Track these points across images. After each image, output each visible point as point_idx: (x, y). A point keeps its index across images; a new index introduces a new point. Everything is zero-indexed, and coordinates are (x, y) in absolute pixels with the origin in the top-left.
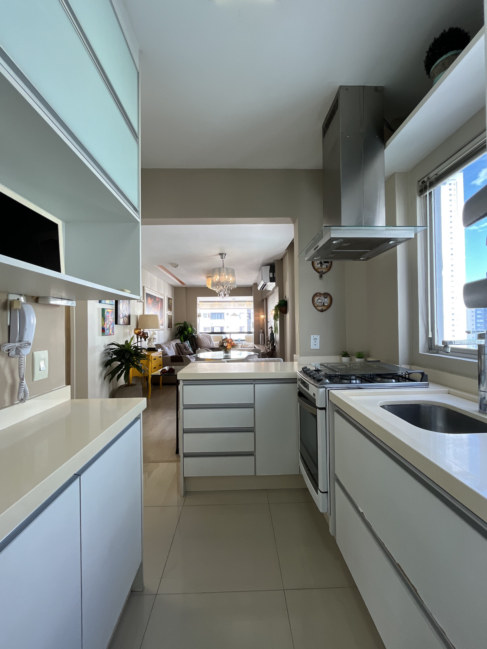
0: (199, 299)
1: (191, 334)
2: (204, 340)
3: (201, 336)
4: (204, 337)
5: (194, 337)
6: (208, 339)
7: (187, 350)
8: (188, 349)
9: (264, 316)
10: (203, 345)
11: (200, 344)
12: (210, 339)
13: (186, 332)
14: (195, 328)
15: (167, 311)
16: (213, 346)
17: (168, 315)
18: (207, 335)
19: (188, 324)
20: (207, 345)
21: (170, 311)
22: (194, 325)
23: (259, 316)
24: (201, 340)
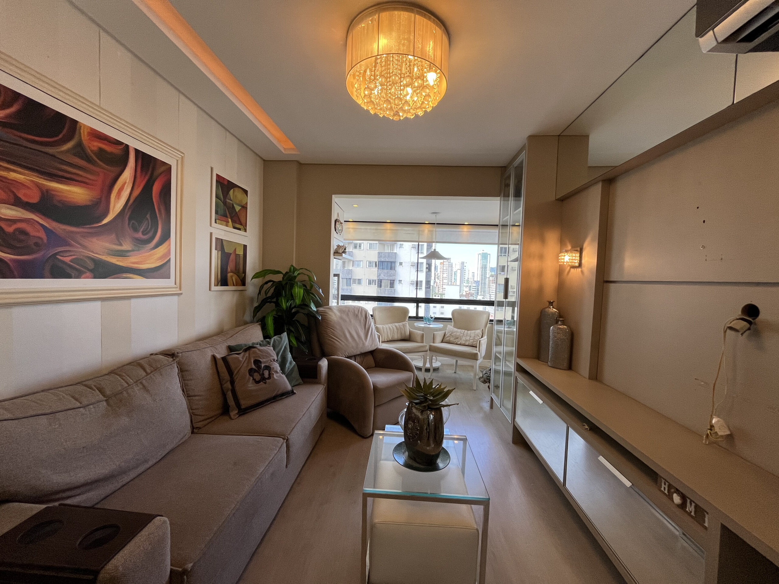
0: (339, 205)
2: (345, 329)
3: (338, 314)
6: (361, 322)
7: (263, 379)
9: (578, 255)
10: (343, 343)
11: (332, 341)
12: (364, 323)
13: (283, 300)
14: (320, 288)
15: (211, 225)
16: (373, 343)
17: (217, 239)
18: (357, 310)
19: (299, 274)
20: (354, 344)
21: (235, 228)
22: (315, 279)
23: (541, 257)
24: (338, 327)
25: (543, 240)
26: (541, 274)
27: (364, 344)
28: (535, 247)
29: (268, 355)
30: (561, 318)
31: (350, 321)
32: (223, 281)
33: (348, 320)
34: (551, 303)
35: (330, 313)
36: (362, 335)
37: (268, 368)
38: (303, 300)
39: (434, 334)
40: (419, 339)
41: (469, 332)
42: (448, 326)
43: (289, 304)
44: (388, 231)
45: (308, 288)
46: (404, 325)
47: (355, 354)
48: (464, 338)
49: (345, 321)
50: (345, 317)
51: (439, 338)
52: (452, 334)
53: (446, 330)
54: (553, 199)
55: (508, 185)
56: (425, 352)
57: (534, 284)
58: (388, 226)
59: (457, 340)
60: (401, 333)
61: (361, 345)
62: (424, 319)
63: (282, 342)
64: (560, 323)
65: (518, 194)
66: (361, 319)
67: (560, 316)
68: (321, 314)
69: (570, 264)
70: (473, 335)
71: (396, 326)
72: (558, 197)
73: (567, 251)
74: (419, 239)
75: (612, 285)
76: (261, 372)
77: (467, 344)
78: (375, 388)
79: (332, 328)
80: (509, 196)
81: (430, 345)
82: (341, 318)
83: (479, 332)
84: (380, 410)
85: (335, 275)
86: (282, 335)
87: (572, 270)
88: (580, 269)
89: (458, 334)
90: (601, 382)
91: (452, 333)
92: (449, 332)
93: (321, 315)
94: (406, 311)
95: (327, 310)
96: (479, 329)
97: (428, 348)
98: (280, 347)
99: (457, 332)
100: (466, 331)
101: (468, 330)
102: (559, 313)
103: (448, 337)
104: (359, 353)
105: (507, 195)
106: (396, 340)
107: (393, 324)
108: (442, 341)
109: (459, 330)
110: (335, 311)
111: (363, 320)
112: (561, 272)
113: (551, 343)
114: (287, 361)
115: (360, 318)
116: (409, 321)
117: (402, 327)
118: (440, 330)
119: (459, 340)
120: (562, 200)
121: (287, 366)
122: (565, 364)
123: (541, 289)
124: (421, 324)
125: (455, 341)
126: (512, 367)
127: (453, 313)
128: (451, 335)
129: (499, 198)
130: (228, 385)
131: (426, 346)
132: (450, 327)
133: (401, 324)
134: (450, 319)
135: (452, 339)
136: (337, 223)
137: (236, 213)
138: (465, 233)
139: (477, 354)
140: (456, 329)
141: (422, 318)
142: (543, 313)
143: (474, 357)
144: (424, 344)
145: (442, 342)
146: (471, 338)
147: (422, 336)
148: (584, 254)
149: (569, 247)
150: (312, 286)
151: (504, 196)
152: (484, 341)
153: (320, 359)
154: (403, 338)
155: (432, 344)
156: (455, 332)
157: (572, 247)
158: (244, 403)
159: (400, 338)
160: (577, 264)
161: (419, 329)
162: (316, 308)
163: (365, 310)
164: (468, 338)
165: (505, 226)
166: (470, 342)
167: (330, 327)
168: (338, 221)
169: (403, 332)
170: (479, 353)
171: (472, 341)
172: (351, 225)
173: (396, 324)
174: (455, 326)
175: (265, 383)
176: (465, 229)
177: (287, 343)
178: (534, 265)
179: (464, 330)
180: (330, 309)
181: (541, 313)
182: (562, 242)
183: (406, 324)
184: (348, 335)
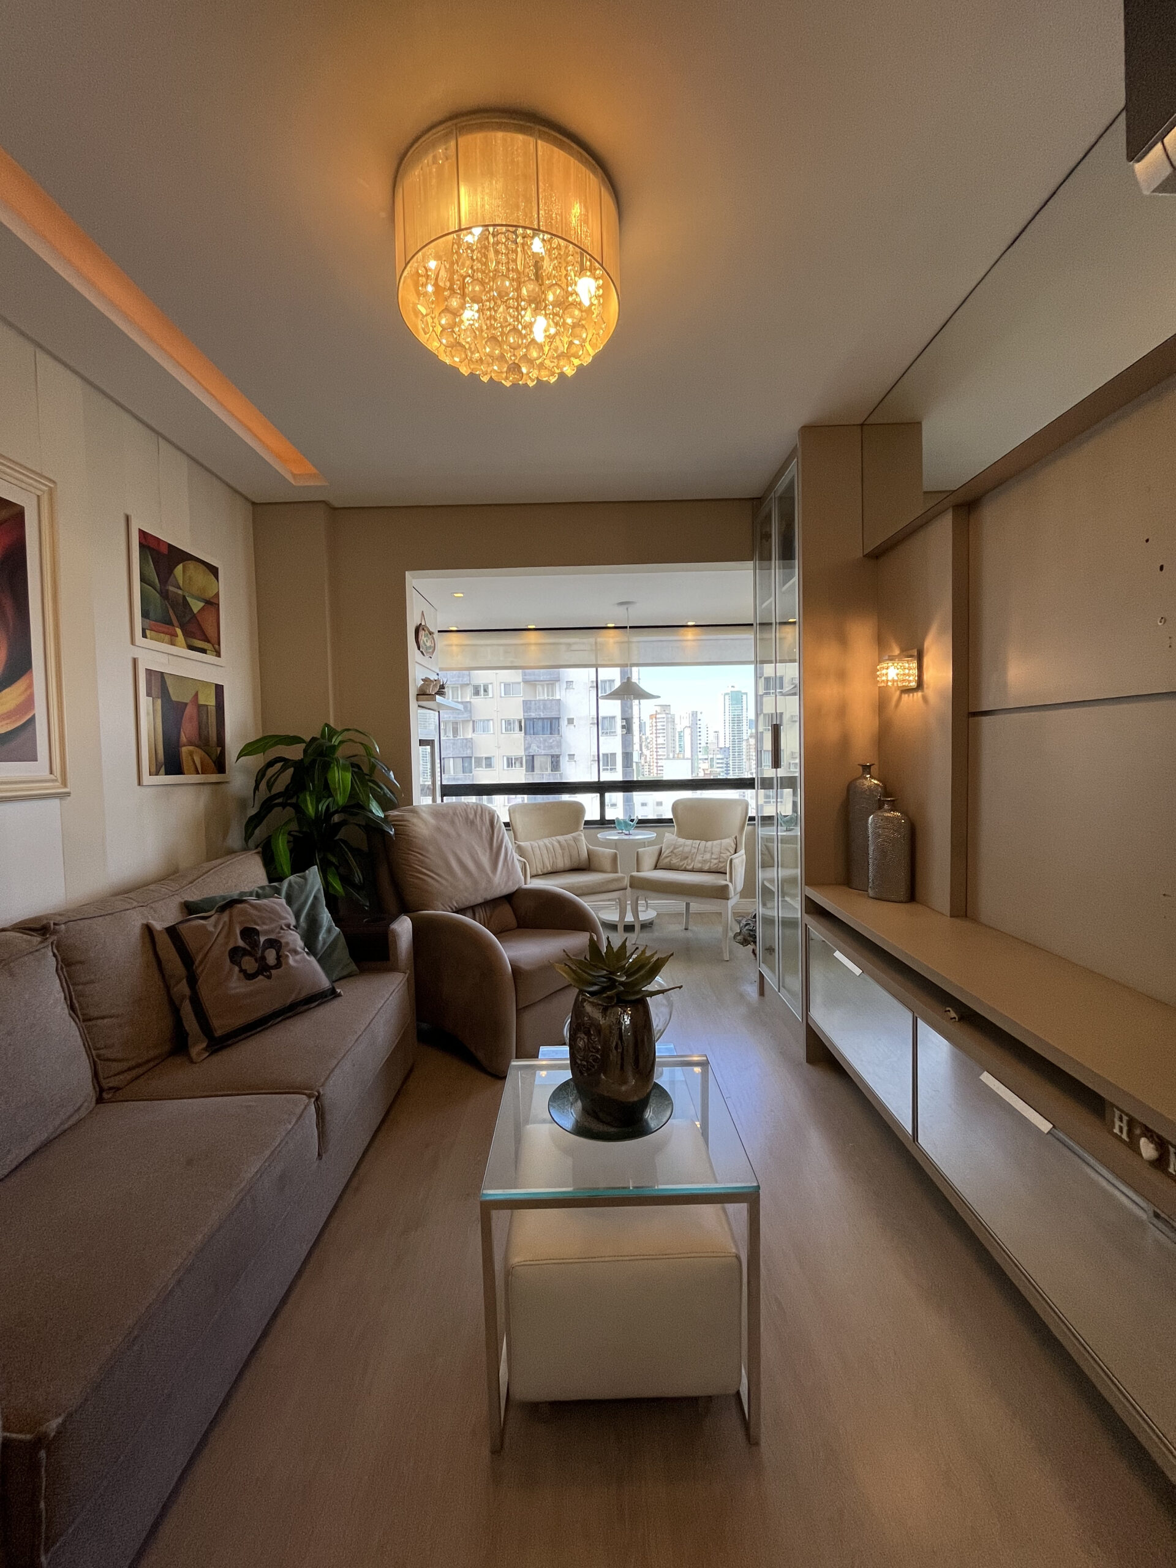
0: (422, 592)
2: (447, 850)
3: (431, 821)
7: (264, 969)
9: (915, 665)
10: (444, 882)
11: (420, 878)
12: (488, 838)
13: (308, 798)
14: (389, 770)
15: (133, 642)
16: (509, 878)
17: (149, 672)
18: (473, 812)
19: (341, 742)
20: (469, 883)
21: (191, 648)
22: (378, 750)
23: (842, 676)
24: (431, 848)
25: (843, 640)
26: (842, 711)
27: (490, 881)
28: (828, 656)
29: (274, 915)
30: (889, 796)
31: (459, 835)
32: (171, 764)
33: (452, 832)
34: (866, 769)
35: (415, 820)
36: (485, 860)
37: (275, 944)
38: (353, 795)
39: (638, 853)
40: (607, 865)
41: (710, 843)
42: (667, 834)
43: (324, 808)
44: (533, 648)
45: (366, 770)
46: (575, 840)
47: (472, 904)
48: (699, 858)
49: (448, 835)
50: (446, 826)
51: (648, 861)
52: (675, 851)
53: (662, 843)
54: (859, 554)
55: (767, 536)
56: (621, 892)
57: (832, 732)
58: (532, 637)
59: (686, 862)
60: (571, 856)
61: (483, 884)
62: (616, 825)
63: (308, 887)
64: (886, 806)
65: (787, 554)
66: (482, 828)
67: (886, 792)
68: (393, 823)
69: (900, 684)
70: (716, 850)
71: (559, 842)
72: (866, 552)
73: (892, 659)
74: (596, 660)
75: (985, 720)
76: (259, 954)
77: (706, 868)
78: (516, 971)
79: (422, 852)
80: (770, 559)
81: (632, 877)
82: (439, 829)
84: (529, 1017)
85: (422, 743)
86: (307, 871)
87: (905, 697)
88: (920, 694)
89: (687, 849)
90: (975, 920)
91: (675, 848)
92: (668, 848)
93: (394, 825)
94: (579, 809)
95: (408, 816)
96: (729, 837)
97: (626, 882)
98: (303, 898)
99: (685, 845)
100: (703, 843)
101: (707, 841)
102: (885, 788)
103: (667, 857)
104: (480, 900)
105: (765, 557)
106: (562, 870)
107: (553, 838)
108: (656, 866)
109: (689, 842)
110: (425, 815)
111: (487, 832)
112: (882, 703)
113: (871, 848)
114: (320, 927)
115: (479, 828)
116: (587, 831)
117: (572, 843)
118: (651, 843)
119: (690, 861)
120: (877, 555)
121: (320, 938)
122: (902, 892)
123: (845, 742)
124: (612, 835)
125: (681, 864)
126: (795, 908)
127: (675, 807)
128: (672, 852)
129: (750, 564)
130: (183, 988)
131: (624, 878)
132: (670, 836)
133: (569, 837)
134: (670, 821)
135: (675, 861)
136: (422, 633)
137: (194, 616)
138: (689, 643)
139: (727, 886)
140: (681, 841)
141: (612, 822)
142: (851, 789)
143: (721, 893)
144: (620, 875)
145: (656, 868)
146: (713, 856)
147: (614, 858)
148: (927, 660)
149: (897, 652)
150: (373, 767)
151: (761, 559)
152: (740, 860)
153: (395, 918)
154: (575, 865)
155: (635, 874)
156: (681, 846)
157: (902, 650)
158: (221, 1025)
159: (568, 864)
160: (913, 684)
161: (608, 844)
162: (384, 811)
163: (489, 811)
164: (708, 856)
165: (766, 625)
166: (713, 864)
167: (415, 849)
168: (423, 629)
169: (575, 853)
170: (730, 884)
171: (716, 861)
172: (455, 638)
173: (560, 838)
174: (680, 834)
175: (269, 977)
176: (690, 635)
177: (319, 890)
178: (828, 692)
179: (698, 842)
180: (414, 811)
181: (848, 790)
182: (881, 643)
183: (580, 835)
184: (454, 864)
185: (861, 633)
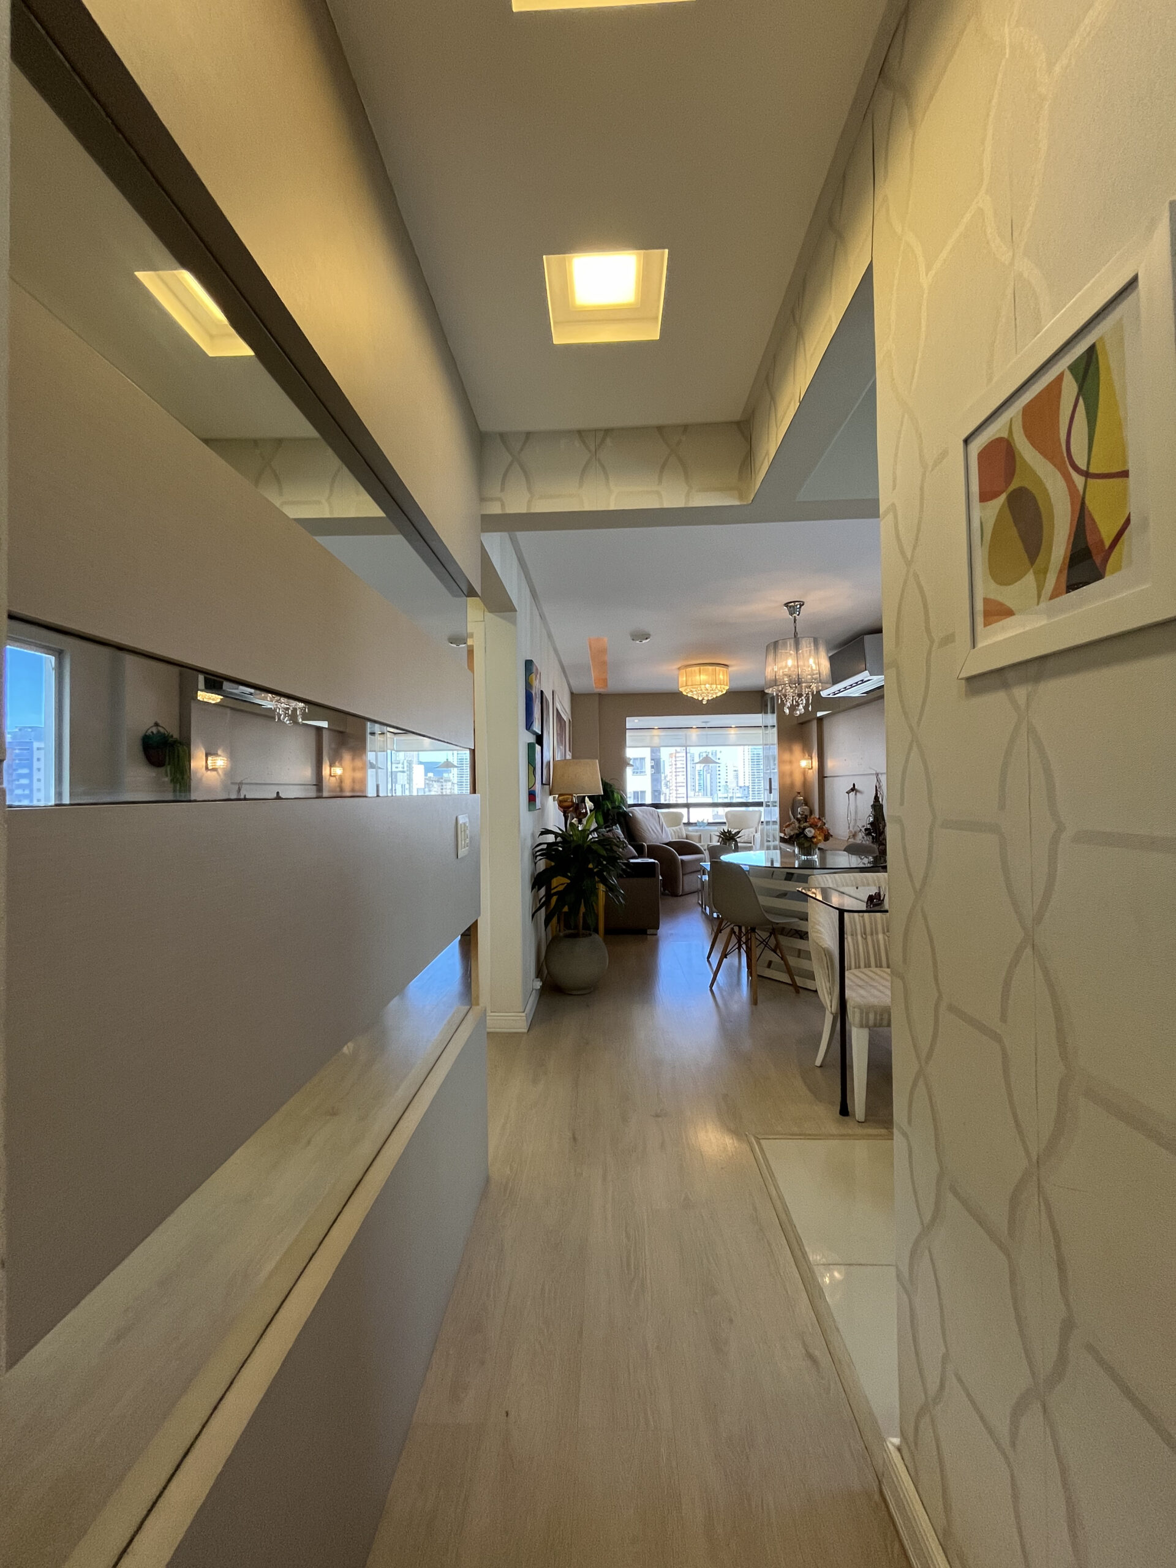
0: (631, 722)
1: (620, 807)
2: (647, 824)
3: (639, 812)
4: (647, 814)
5: (625, 814)
6: (655, 820)
8: (627, 846)
9: (810, 761)
10: (647, 837)
11: (642, 833)
12: (658, 821)
16: (669, 837)
23: (791, 762)
24: (643, 823)
25: (791, 751)
26: (791, 774)
27: (661, 837)
28: (786, 756)
31: (650, 819)
33: (647, 818)
34: (799, 793)
35: (635, 812)
36: (658, 830)
38: (619, 804)
44: (656, 737)
49: (645, 818)
50: (645, 816)
51: (715, 839)
54: (796, 723)
55: (767, 705)
57: (788, 781)
58: (655, 732)
65: (773, 712)
69: (806, 766)
70: (747, 833)
72: (801, 721)
73: (805, 759)
74: (686, 743)
75: (825, 779)
78: (684, 863)
79: (640, 824)
80: (767, 714)
81: (708, 845)
82: (643, 816)
83: (753, 830)
87: (807, 770)
88: (811, 771)
96: (752, 827)
111: (657, 819)
112: (804, 773)
115: (655, 817)
116: (683, 826)
117: (679, 830)
120: (802, 724)
123: (792, 785)
124: (695, 829)
126: (777, 842)
127: (726, 815)
129: (761, 715)
133: (677, 828)
134: (725, 823)
138: (733, 735)
148: (812, 760)
149: (804, 756)
151: (765, 713)
152: (758, 836)
155: (709, 843)
157: (806, 756)
160: (809, 767)
167: (638, 823)
173: (674, 828)
176: (732, 731)
178: (787, 768)
180: (632, 812)
181: (793, 801)
182: (800, 752)
183: (682, 829)
184: (650, 830)
185: (797, 749)
